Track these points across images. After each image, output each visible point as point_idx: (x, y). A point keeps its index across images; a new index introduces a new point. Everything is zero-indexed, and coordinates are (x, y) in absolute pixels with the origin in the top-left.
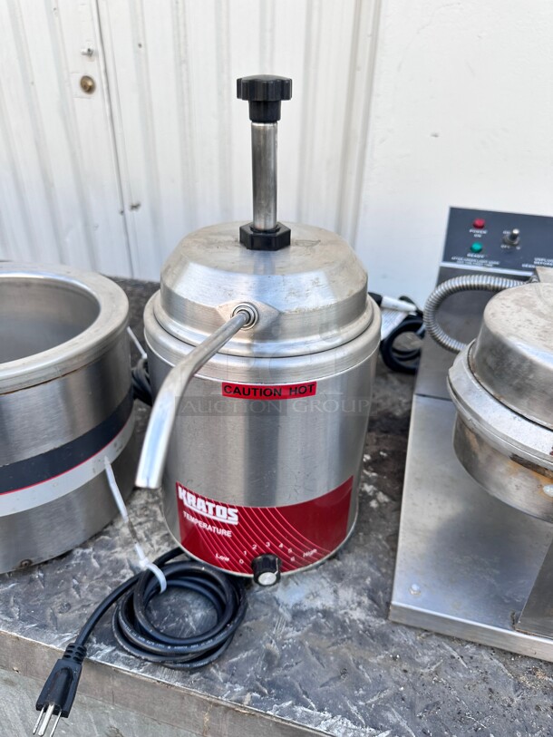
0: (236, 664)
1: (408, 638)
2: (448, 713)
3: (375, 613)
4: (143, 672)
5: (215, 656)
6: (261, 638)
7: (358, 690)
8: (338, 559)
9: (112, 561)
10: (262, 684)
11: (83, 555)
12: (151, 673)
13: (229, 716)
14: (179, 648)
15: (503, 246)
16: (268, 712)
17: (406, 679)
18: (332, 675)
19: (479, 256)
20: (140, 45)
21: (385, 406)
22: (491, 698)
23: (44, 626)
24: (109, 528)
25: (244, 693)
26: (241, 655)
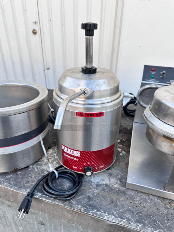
0: (79, 199)
1: (132, 193)
2: (144, 215)
3: (122, 186)
4: (50, 201)
5: (73, 196)
6: (87, 192)
7: (116, 208)
8: (110, 170)
9: (41, 169)
10: (87, 205)
11: (33, 167)
12: (53, 201)
13: (77, 215)
14: (62, 193)
15: (160, 76)
16: (89, 213)
17: (131, 205)
18: (108, 203)
19: (153, 79)
20: (50, 20)
21: (124, 126)
22: (157, 211)
23: (21, 187)
24: (41, 160)
25: (81, 208)
26: (81, 197)
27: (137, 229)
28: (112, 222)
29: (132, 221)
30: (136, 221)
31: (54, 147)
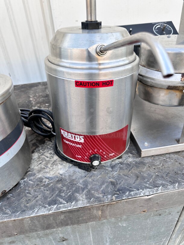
0: (103, 190)
1: (149, 160)
2: (173, 174)
4: (73, 207)
6: (106, 179)
7: (145, 180)
9: (37, 179)
10: (115, 191)
16: (123, 198)
17: (156, 171)
22: (181, 165)
23: (24, 211)
24: (29, 169)
25: (112, 197)
31: (37, 150)
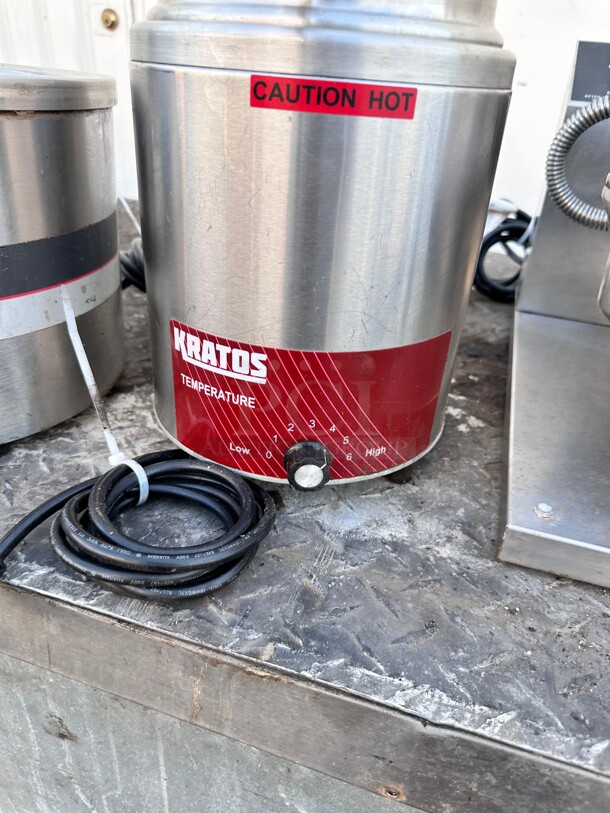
3: (475, 551)
5: (216, 583)
8: (414, 484)
11: (28, 457)
12: (107, 606)
13: (235, 684)
14: (154, 557)
18: (412, 628)
21: (473, 331)
26: (262, 590)
27: (582, 763)
28: (437, 725)
29: (549, 724)
30: (573, 724)
